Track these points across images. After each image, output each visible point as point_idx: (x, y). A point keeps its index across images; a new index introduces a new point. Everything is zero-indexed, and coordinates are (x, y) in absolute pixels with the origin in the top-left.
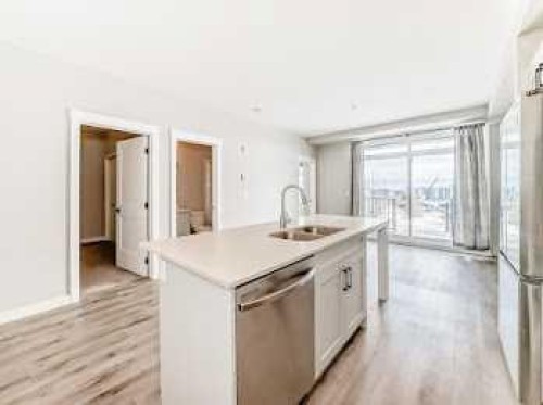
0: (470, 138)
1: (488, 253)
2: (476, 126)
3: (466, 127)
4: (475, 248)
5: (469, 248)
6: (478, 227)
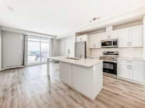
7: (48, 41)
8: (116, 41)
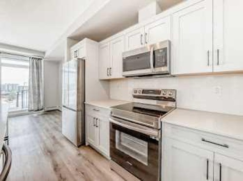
0: (36, 64)
1: (43, 111)
2: (39, 59)
3: (35, 58)
4: (38, 110)
5: (36, 111)
6: (39, 101)
7: (27, 64)
8: (165, 49)
